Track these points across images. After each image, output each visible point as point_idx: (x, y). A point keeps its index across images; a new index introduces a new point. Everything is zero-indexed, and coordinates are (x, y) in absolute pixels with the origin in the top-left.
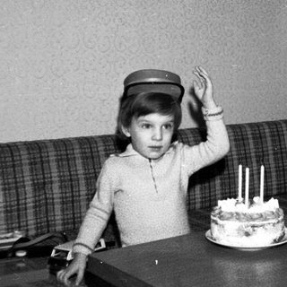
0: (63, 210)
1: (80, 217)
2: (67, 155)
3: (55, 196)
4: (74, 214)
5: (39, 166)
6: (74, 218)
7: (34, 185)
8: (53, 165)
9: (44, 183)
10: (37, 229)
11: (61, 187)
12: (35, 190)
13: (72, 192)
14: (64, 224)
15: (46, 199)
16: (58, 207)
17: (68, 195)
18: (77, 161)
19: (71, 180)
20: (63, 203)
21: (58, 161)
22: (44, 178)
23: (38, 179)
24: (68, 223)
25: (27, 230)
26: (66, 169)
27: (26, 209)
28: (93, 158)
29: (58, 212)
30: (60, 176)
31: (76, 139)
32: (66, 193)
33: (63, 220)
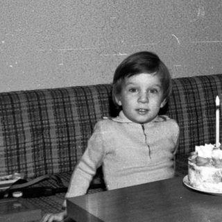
0: (60, 154)
1: (76, 160)
2: (64, 102)
3: (52, 140)
4: (70, 157)
5: (37, 113)
6: (70, 161)
7: (32, 130)
8: (51, 112)
9: (43, 129)
10: (35, 171)
11: (58, 132)
12: (33, 135)
13: (69, 137)
14: (61, 167)
15: (44, 143)
16: (55, 150)
17: (64, 139)
18: (73, 109)
19: (67, 126)
20: (60, 147)
21: (55, 108)
22: (42, 124)
23: (36, 126)
24: (65, 166)
25: (27, 172)
26: (62, 116)
27: (25, 152)
28: (88, 106)
29: (55, 156)
30: (57, 123)
31: (73, 88)
32: (62, 138)
33: (60, 163)
